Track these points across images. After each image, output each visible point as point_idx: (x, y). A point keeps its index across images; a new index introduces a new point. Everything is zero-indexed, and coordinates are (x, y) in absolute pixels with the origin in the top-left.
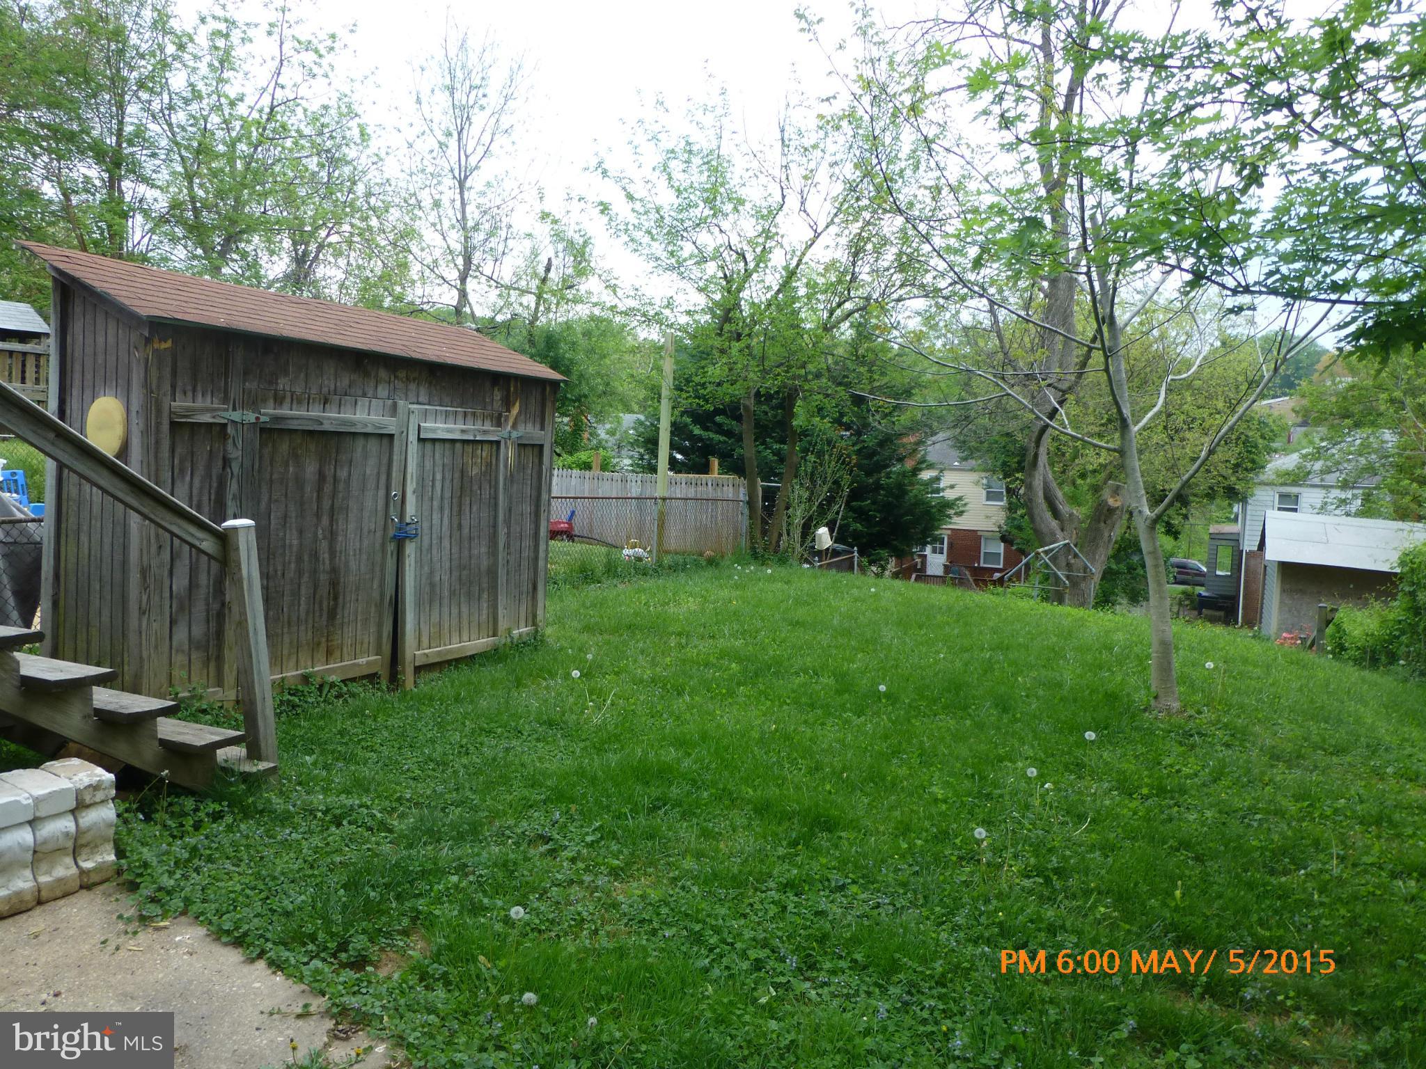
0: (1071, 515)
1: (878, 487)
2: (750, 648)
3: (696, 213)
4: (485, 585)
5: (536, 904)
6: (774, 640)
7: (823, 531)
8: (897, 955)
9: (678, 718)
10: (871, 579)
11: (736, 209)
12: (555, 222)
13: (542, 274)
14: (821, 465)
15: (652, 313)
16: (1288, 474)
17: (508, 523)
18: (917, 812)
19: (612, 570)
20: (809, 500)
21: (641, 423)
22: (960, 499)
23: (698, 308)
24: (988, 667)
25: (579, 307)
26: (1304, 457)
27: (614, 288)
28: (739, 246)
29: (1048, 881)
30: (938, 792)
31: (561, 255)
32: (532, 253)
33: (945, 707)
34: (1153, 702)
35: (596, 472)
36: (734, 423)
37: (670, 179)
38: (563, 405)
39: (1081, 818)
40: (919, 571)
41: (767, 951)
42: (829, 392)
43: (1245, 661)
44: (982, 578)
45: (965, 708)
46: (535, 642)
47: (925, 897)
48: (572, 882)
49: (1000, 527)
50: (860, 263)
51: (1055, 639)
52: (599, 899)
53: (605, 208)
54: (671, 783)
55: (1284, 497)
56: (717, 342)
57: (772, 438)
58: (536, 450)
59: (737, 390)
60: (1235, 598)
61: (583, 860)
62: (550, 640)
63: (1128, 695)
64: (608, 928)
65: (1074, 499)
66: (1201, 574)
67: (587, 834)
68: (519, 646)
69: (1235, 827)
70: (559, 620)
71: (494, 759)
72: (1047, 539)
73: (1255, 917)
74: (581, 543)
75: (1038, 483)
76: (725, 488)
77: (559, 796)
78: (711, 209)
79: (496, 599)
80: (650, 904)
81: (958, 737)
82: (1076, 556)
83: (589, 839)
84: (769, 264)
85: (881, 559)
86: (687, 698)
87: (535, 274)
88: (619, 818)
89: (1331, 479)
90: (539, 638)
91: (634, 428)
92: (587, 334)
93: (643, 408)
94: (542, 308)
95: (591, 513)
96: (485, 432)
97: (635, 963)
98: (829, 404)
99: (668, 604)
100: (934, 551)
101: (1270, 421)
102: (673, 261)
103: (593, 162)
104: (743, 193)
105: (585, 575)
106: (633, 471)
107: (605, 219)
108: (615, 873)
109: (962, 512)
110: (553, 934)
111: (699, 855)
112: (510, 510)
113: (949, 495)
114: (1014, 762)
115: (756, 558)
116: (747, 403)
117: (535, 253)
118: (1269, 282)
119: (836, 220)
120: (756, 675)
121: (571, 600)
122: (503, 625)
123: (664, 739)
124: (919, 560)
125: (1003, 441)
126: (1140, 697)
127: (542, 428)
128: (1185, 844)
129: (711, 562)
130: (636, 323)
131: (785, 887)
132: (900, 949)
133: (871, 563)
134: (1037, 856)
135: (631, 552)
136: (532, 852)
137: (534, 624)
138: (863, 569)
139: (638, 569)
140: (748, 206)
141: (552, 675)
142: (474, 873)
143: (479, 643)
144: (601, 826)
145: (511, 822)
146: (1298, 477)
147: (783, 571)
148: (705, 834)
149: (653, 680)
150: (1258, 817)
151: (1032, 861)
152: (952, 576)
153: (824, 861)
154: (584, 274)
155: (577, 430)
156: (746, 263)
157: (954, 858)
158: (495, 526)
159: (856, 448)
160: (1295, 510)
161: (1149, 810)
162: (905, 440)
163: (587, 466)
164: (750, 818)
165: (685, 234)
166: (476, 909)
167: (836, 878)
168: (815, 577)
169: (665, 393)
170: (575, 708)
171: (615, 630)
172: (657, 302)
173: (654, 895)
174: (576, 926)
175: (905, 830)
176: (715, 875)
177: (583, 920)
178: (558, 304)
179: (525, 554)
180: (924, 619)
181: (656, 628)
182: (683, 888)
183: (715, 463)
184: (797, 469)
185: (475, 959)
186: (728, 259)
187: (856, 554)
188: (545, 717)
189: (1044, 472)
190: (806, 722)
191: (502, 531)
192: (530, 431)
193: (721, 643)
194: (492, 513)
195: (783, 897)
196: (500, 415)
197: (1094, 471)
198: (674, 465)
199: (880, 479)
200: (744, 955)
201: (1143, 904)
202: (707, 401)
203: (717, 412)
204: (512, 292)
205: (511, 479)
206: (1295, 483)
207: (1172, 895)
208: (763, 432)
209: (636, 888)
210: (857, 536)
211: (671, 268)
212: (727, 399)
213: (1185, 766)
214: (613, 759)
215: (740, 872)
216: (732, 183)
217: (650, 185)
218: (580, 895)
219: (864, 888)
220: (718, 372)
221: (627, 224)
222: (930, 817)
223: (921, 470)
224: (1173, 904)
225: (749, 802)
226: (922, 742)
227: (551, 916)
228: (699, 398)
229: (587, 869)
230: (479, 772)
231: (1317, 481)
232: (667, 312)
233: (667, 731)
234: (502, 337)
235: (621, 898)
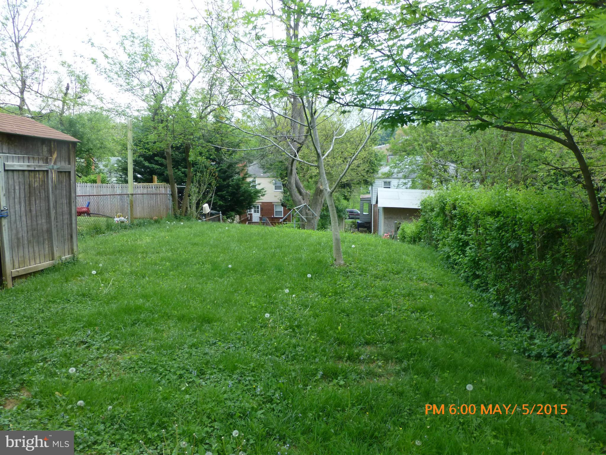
0: (306, 193)
1: (228, 186)
2: (175, 256)
3: (138, 65)
4: (46, 237)
5: (81, 369)
6: (185, 252)
7: (206, 206)
8: (236, 364)
9: (143, 287)
10: (227, 224)
11: (157, 64)
12: (69, 66)
13: (65, 91)
14: (202, 177)
15: (120, 110)
16: (386, 174)
17: (55, 207)
18: (244, 312)
19: (109, 227)
20: (199, 192)
21: (120, 161)
22: (263, 189)
23: (142, 109)
24: (274, 255)
25: (84, 107)
26: (391, 167)
27: (101, 99)
28: (160, 81)
29: (294, 330)
30: (253, 303)
31: (74, 82)
32: (58, 81)
33: (256, 272)
34: (334, 262)
35: (99, 184)
36: (163, 160)
37: (125, 49)
38: (80, 153)
39: (306, 307)
40: (249, 220)
41: (184, 371)
42: (204, 145)
43: (369, 244)
44: (274, 221)
45: (265, 271)
46: (74, 261)
47: (248, 342)
48: (98, 358)
49: (281, 200)
50: (214, 89)
51: (300, 242)
52: (111, 363)
53: (94, 61)
54: (141, 313)
55: (385, 183)
56: (152, 124)
57: (181, 166)
58: (67, 174)
59: (163, 145)
60: (370, 223)
61: (103, 349)
62: (81, 260)
63: (326, 260)
64: (115, 373)
65: (308, 187)
66: (358, 215)
67: (104, 338)
68: (65, 264)
69: (361, 303)
70: (85, 251)
71: (57, 313)
72: (298, 204)
73: (365, 332)
74: (94, 216)
75: (293, 181)
76: (161, 189)
77: (89, 324)
78: (145, 64)
79: (52, 243)
80: (134, 361)
81: (261, 283)
82: (309, 210)
83: (105, 339)
84: (173, 89)
85: (232, 216)
86: (147, 279)
87: (61, 91)
88: (118, 329)
89: (400, 175)
90: (75, 259)
91: (116, 164)
92: (90, 120)
93: (120, 153)
94: (66, 107)
95: (98, 203)
96: (40, 166)
97: (128, 384)
98: (204, 150)
99: (137, 240)
100: (255, 212)
101: (379, 154)
102: (129, 87)
103: (86, 40)
104: (160, 57)
105: (97, 230)
106: (118, 183)
107: (94, 66)
108: (117, 352)
109: (264, 194)
110: (90, 379)
111: (154, 339)
112: (56, 202)
113: (258, 187)
114: (282, 289)
115: (177, 219)
116: (168, 151)
117: (60, 81)
118: (355, 102)
119: (202, 71)
120: (178, 266)
121: (90, 242)
122: (57, 254)
123: (137, 296)
124: (249, 216)
125: (280, 165)
126: (330, 261)
127: (69, 164)
128: (343, 311)
129: (156, 221)
130: (113, 115)
131: (191, 347)
132: (237, 361)
133: (227, 218)
134: (289, 322)
135: (118, 219)
136: (78, 348)
137: (73, 253)
138: (224, 221)
139: (122, 226)
140: (162, 63)
141: (83, 275)
142: (50, 360)
143: (46, 264)
144: (110, 334)
145: (67, 338)
146: (389, 175)
147: (189, 223)
148: (157, 331)
149: (131, 273)
150: (369, 298)
151: (288, 324)
152: (262, 222)
153: (207, 334)
154: (86, 92)
155: (89, 165)
156: (163, 89)
157: (259, 327)
158: (49, 209)
159: (218, 169)
160: (390, 188)
161: (331, 301)
162: (238, 166)
163: (94, 182)
164: (176, 323)
165: (134, 75)
166: (53, 375)
167: (212, 340)
168: (203, 225)
169: (129, 147)
170: (95, 288)
171: (113, 253)
172: (123, 105)
173: (135, 358)
174: (101, 375)
175: (240, 319)
176: (162, 346)
177: (104, 372)
178: (74, 106)
179: (66, 222)
180: (248, 238)
181: (132, 251)
182: (148, 353)
183: (155, 178)
184: (193, 179)
185: (53, 394)
186: (155, 87)
187: (221, 214)
188: (81, 293)
189: (295, 177)
190: (199, 283)
191: (53, 212)
192: (63, 165)
193: (161, 255)
194: (47, 204)
195: (191, 350)
196: (47, 159)
197: (315, 176)
198: (136, 179)
199: (229, 182)
200: (175, 373)
201: (327, 333)
202: (149, 150)
203: (155, 155)
204: (49, 99)
205: (55, 188)
206: (388, 177)
207: (337, 329)
208: (176, 164)
209: (127, 356)
210: (221, 206)
211: (127, 90)
212: (158, 149)
213: (345, 284)
214: (114, 306)
215: (172, 344)
216: (154, 52)
217: (115, 52)
218: (102, 362)
219: (224, 342)
220: (153, 137)
221: (105, 69)
222: (250, 313)
223: (246, 178)
224: (337, 332)
225: (176, 316)
226: (246, 286)
227: (89, 372)
228: (146, 149)
229: (105, 352)
230: (50, 319)
231: (395, 176)
232: (128, 110)
233: (139, 292)
234: (46, 121)
235: (121, 361)
